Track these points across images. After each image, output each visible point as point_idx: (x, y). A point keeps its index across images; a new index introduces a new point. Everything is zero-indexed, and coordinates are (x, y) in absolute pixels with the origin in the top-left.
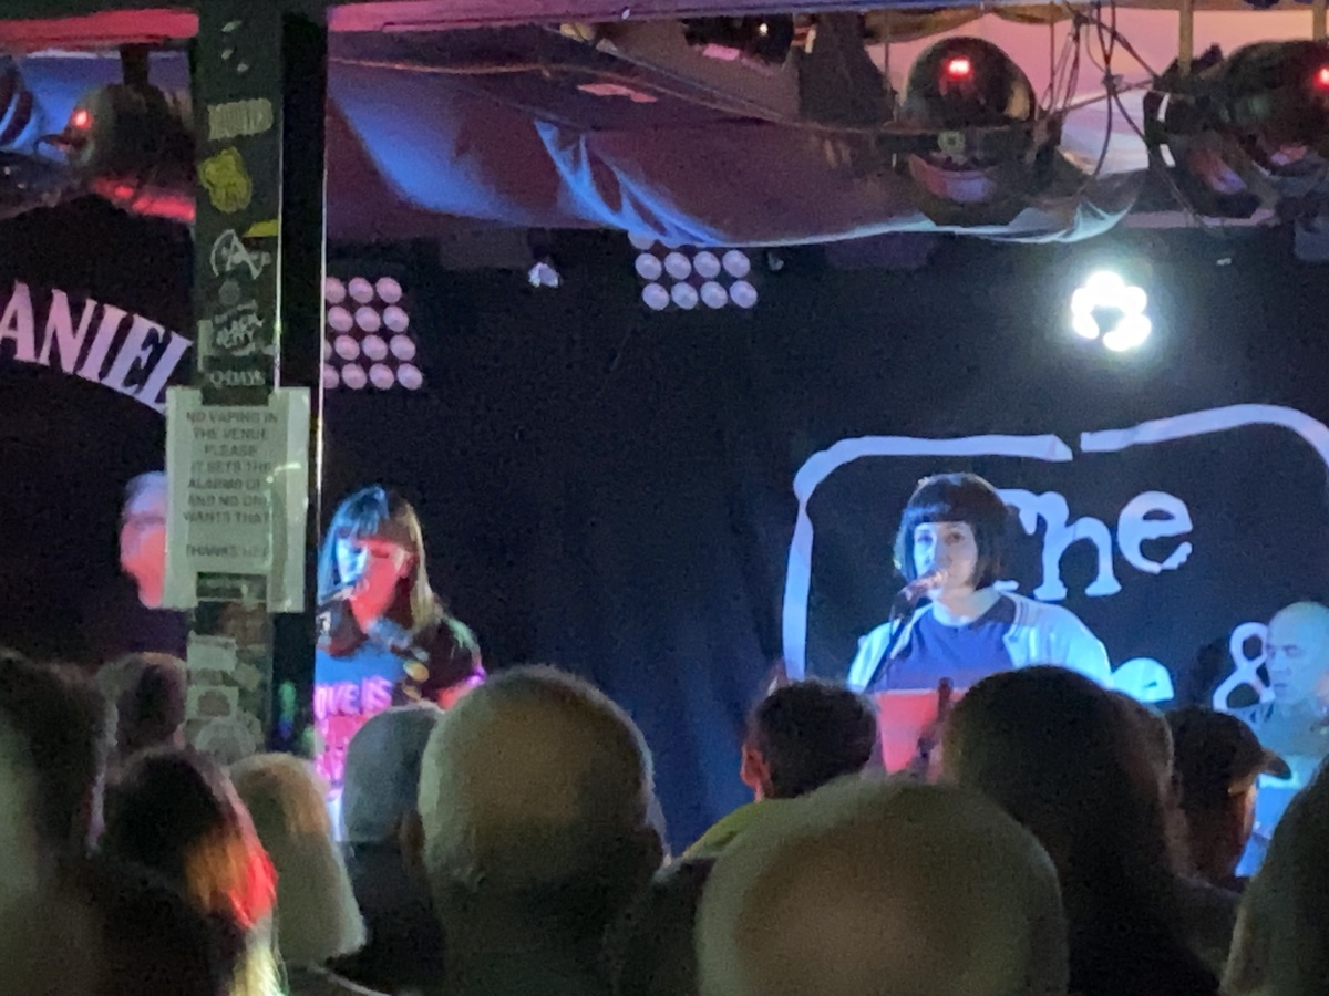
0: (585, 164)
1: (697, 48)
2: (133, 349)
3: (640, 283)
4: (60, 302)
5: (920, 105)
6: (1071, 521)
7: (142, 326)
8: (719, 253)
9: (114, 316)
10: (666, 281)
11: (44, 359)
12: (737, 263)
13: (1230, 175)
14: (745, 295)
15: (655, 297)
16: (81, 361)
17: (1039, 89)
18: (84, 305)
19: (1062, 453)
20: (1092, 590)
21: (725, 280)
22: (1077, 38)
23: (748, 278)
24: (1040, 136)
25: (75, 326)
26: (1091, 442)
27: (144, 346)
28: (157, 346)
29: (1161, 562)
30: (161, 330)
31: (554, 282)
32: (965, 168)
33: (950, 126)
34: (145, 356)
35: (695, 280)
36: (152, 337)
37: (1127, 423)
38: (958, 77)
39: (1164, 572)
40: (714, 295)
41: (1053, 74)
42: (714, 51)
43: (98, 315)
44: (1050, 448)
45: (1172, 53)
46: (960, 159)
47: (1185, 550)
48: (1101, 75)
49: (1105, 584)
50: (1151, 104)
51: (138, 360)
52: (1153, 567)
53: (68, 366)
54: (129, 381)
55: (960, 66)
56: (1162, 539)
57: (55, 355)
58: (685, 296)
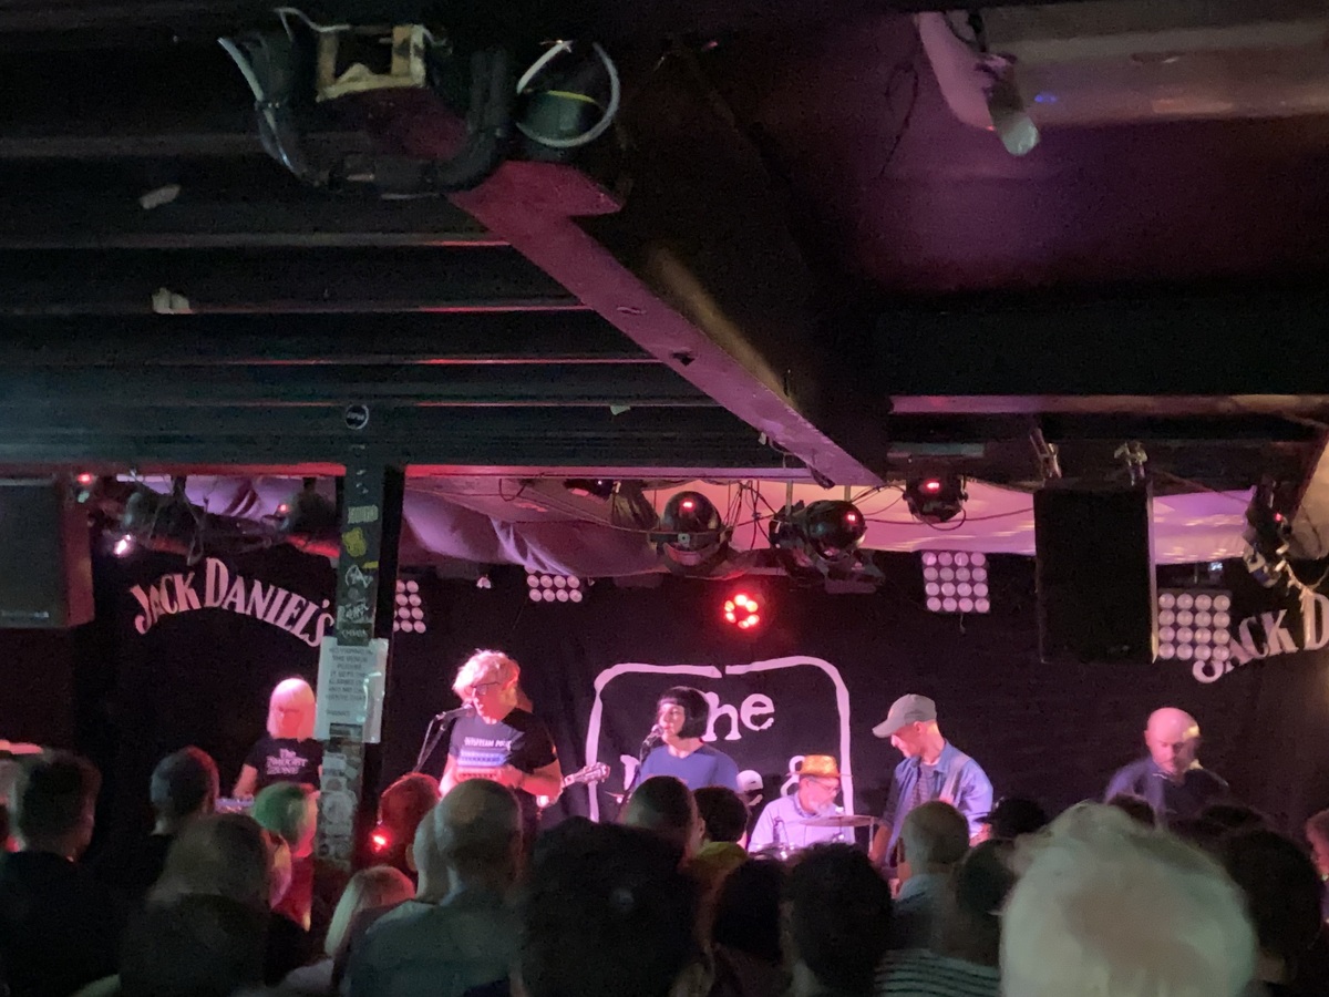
0: (512, 537)
1: (570, 490)
2: (291, 609)
3: (528, 589)
4: (258, 586)
5: (669, 520)
6: (720, 706)
7: (296, 598)
8: (566, 578)
9: (282, 594)
10: (541, 588)
11: (248, 612)
12: (574, 581)
13: (807, 559)
14: (576, 596)
15: (535, 595)
16: (265, 615)
17: (723, 516)
18: (268, 588)
19: (716, 674)
20: (728, 738)
21: (568, 589)
22: (740, 495)
23: (578, 589)
24: (723, 537)
25: (264, 596)
26: (731, 670)
28: (302, 608)
29: (759, 725)
30: (304, 601)
31: (488, 586)
32: (688, 550)
33: (684, 531)
34: (296, 612)
35: (554, 589)
36: (300, 603)
37: (749, 662)
38: (688, 509)
39: (760, 730)
40: (562, 596)
41: (729, 510)
42: (577, 492)
43: (275, 595)
44: (711, 672)
45: (783, 502)
46: (687, 546)
47: (770, 721)
48: (752, 512)
49: (734, 735)
50: (772, 525)
51: (293, 614)
52: (756, 728)
53: (259, 616)
55: (688, 505)
56: (760, 715)
57: (254, 611)
58: (549, 595)
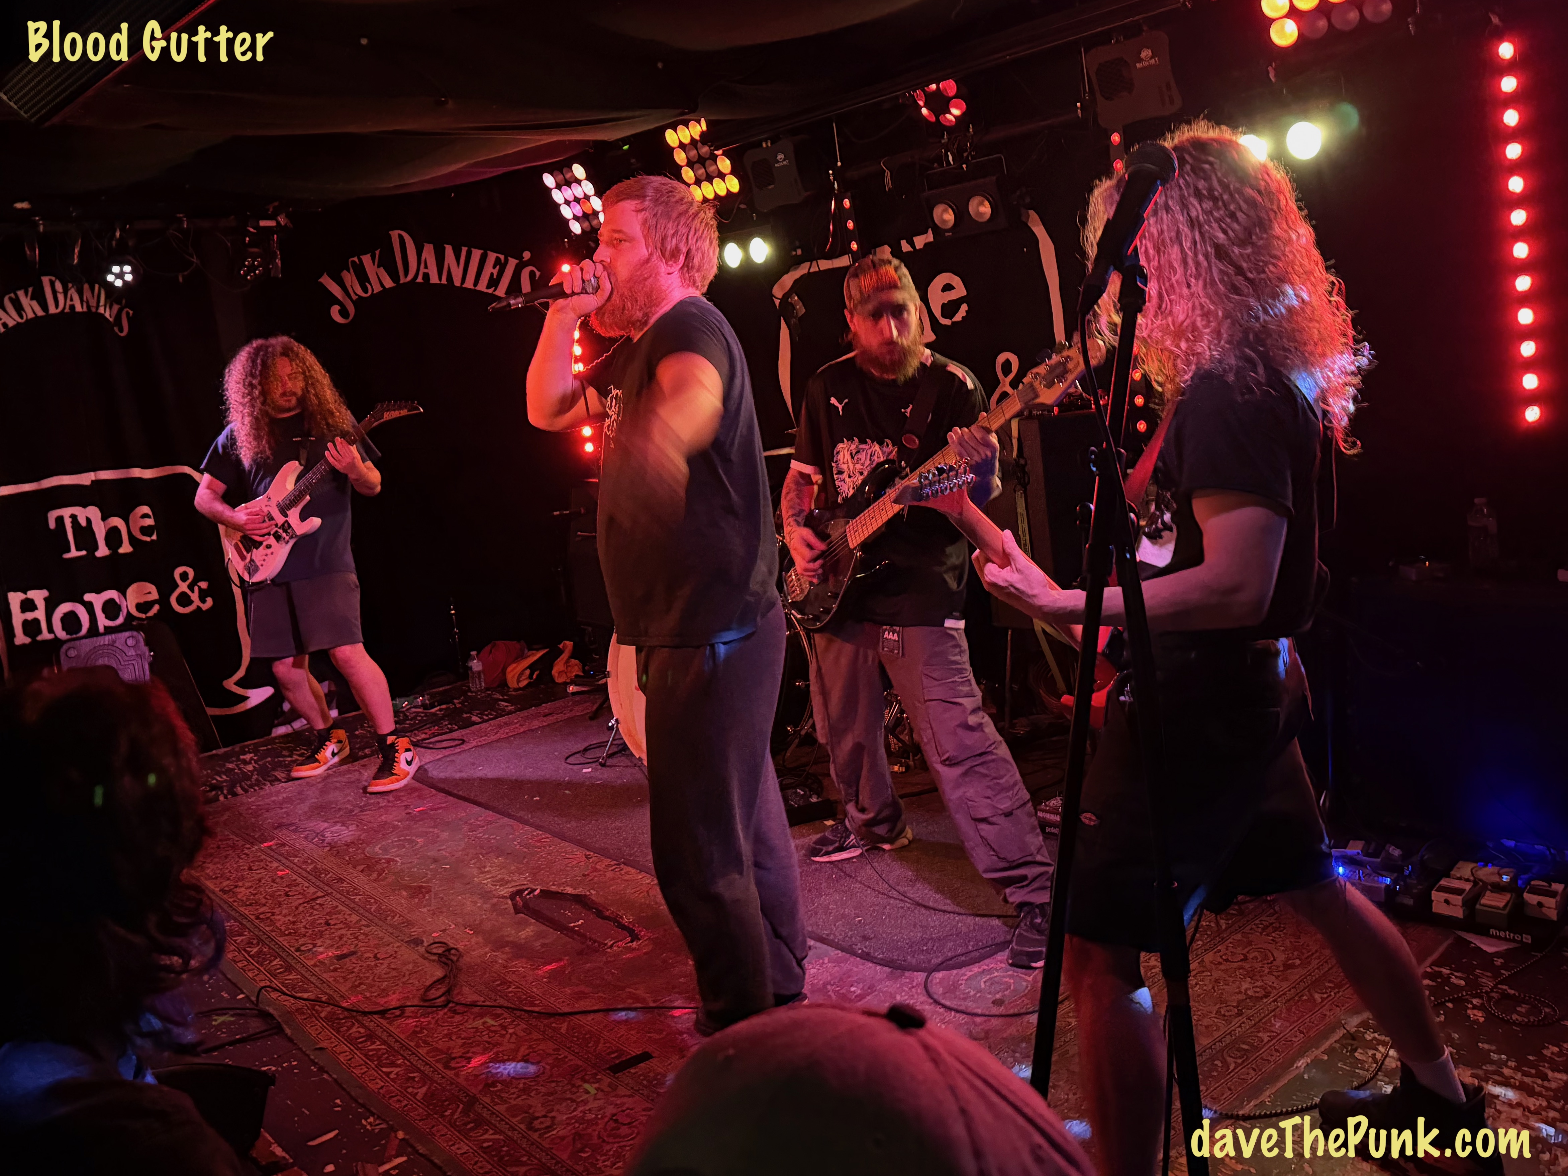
16: (463, 281)
25: (458, 263)
27: (494, 267)
43: (469, 257)
54: (488, 287)
57: (449, 279)
